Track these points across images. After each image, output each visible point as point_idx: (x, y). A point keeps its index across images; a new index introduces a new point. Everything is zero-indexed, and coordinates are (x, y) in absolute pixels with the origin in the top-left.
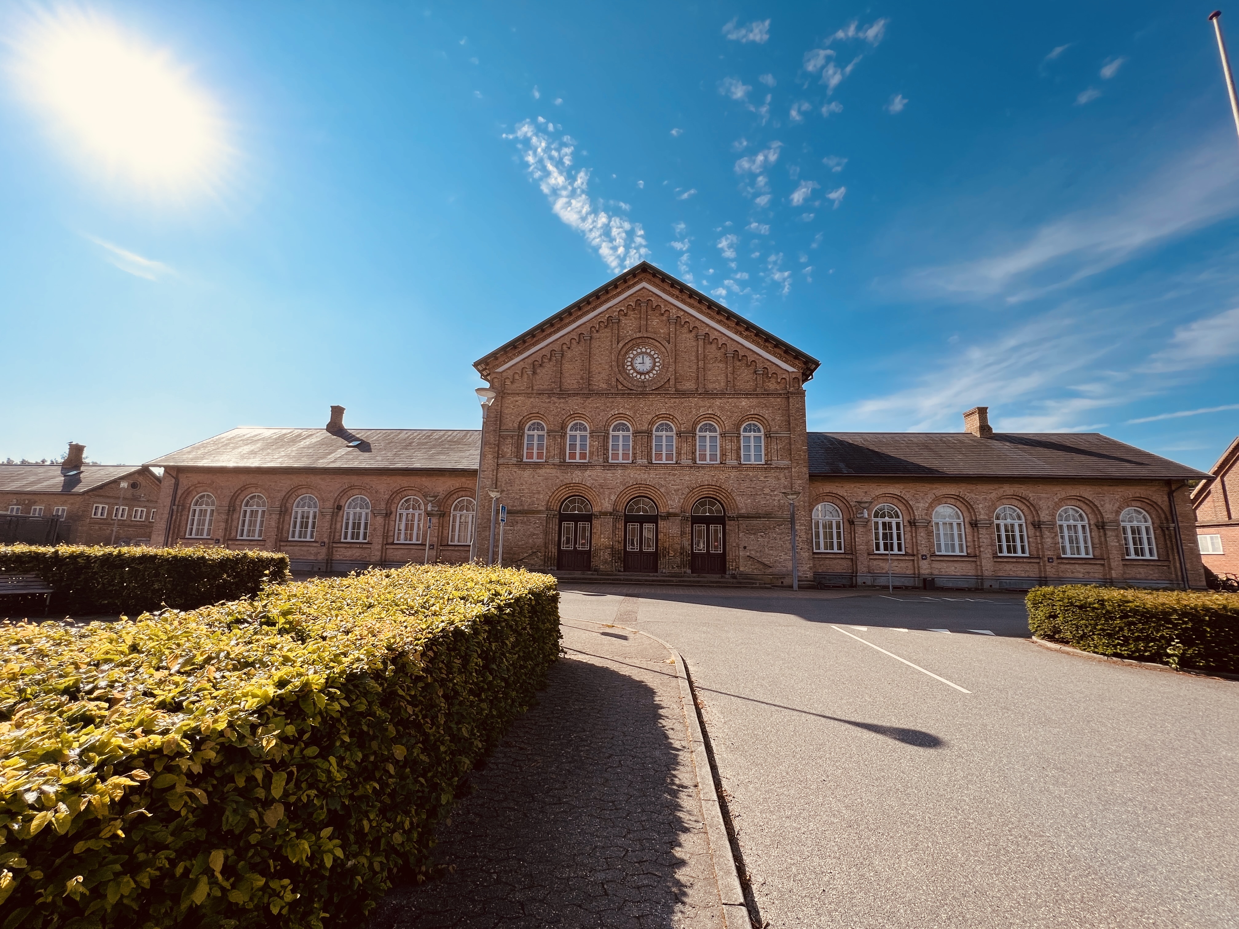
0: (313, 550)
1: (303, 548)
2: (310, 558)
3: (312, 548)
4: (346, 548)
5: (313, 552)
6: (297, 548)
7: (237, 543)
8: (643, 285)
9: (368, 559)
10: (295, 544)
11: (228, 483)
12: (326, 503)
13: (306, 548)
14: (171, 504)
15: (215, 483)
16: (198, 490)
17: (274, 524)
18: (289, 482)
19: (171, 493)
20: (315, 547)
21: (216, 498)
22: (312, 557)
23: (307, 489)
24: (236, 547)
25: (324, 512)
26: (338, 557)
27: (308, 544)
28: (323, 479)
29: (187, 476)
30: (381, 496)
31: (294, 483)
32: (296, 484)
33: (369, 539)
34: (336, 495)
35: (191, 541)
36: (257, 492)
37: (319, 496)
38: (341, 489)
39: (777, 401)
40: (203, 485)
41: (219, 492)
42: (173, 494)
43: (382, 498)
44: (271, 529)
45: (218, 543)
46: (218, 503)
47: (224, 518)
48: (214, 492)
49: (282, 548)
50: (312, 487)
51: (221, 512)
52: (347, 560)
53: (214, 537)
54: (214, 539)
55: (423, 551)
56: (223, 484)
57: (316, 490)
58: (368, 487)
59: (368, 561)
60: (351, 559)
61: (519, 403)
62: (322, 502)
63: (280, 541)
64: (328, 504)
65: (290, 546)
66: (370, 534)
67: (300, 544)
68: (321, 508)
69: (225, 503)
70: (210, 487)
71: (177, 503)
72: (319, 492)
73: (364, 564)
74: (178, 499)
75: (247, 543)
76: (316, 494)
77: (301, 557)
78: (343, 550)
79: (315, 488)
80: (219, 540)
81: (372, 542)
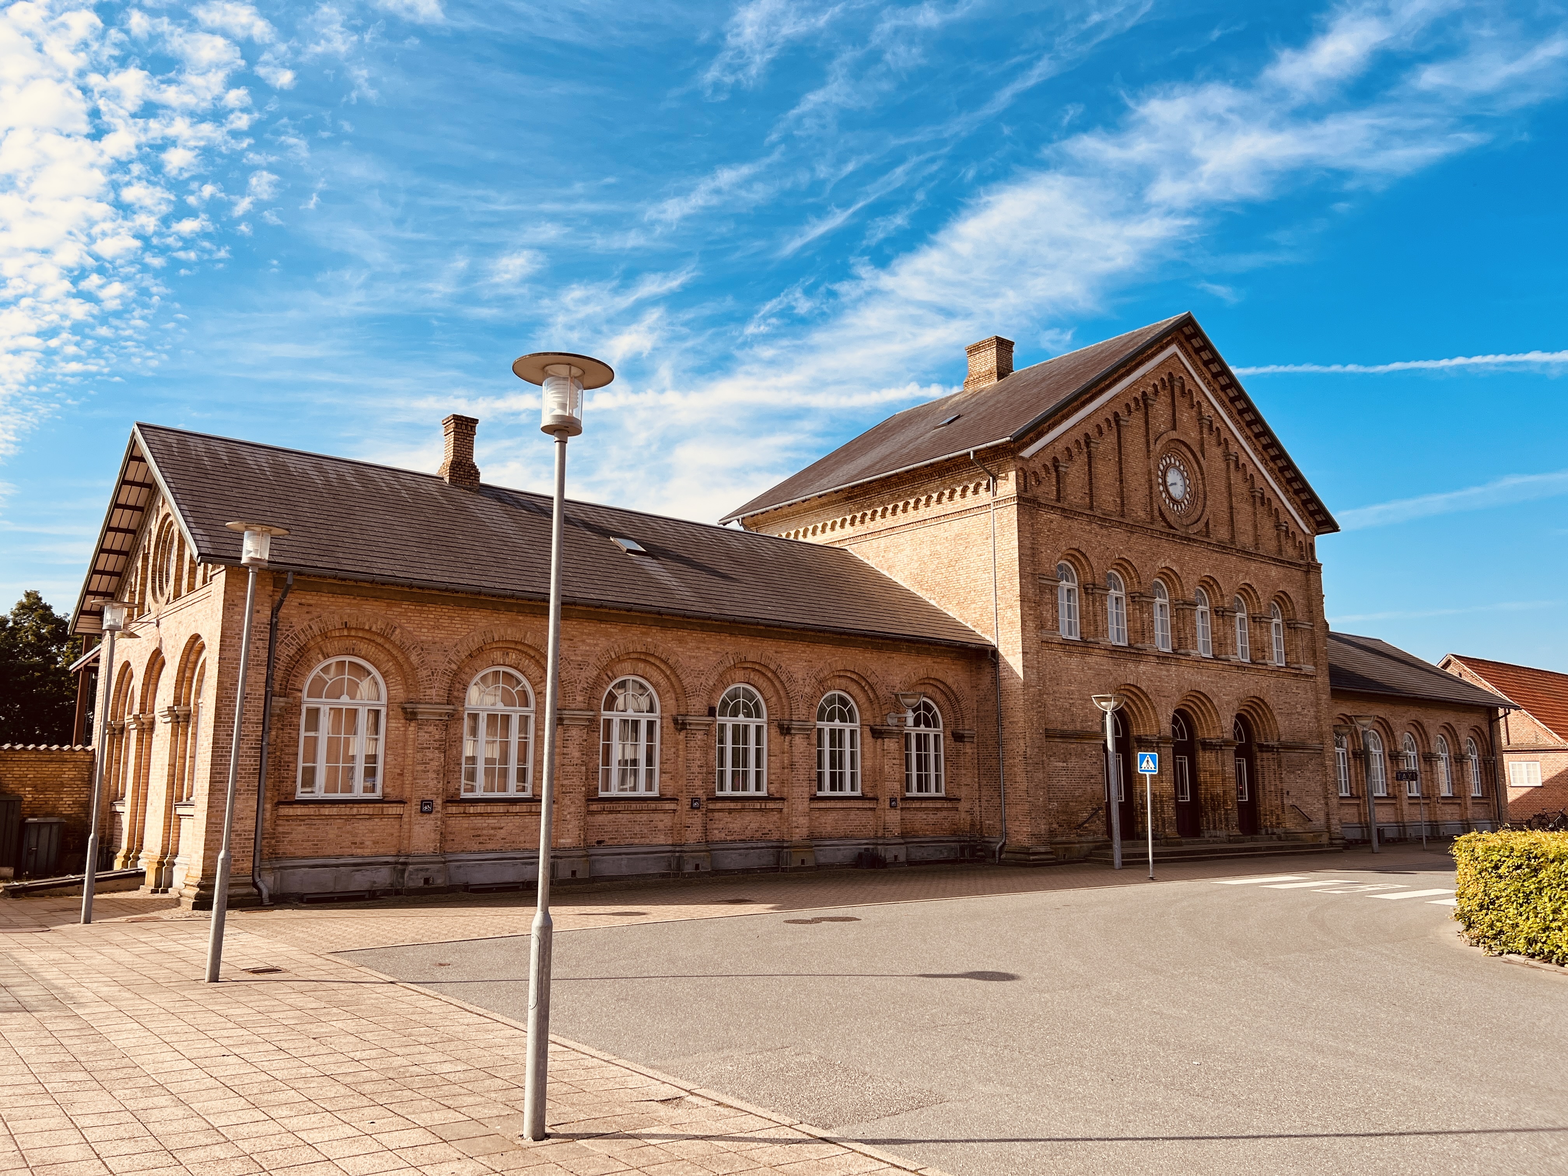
0: (664, 821)
1: (638, 817)
2: (655, 841)
3: (661, 816)
4: (730, 811)
5: (661, 826)
6: (623, 818)
7: (472, 810)
8: (1173, 349)
9: (775, 836)
10: (621, 806)
11: (440, 634)
12: (693, 701)
13: (645, 817)
14: (266, 692)
15: (398, 631)
16: (329, 647)
17: (577, 754)
18: (603, 643)
19: (264, 655)
20: (665, 811)
21: (385, 675)
22: (661, 839)
23: (634, 663)
24: (466, 823)
25: (690, 724)
26: (717, 835)
27: (653, 806)
28: (681, 641)
29: (303, 601)
30: (797, 688)
31: (616, 646)
32: (622, 648)
33: (773, 789)
34: (711, 683)
35: (326, 811)
36: (504, 665)
37: (663, 682)
38: (721, 669)
39: (1298, 575)
40: (353, 633)
41: (414, 658)
42: (269, 657)
43: (801, 693)
44: (571, 769)
45: (430, 812)
46: (407, 691)
47: (437, 737)
48: (382, 656)
49: (589, 818)
50: (652, 660)
51: (427, 720)
52: (735, 841)
53: (407, 794)
54: (410, 800)
55: (870, 813)
56: (425, 635)
57: (663, 667)
58: (773, 667)
59: (778, 841)
60: (743, 837)
61: (1054, 525)
62: (671, 699)
63: (588, 800)
64: (698, 704)
65: (611, 812)
66: (773, 777)
67: (634, 806)
68: (674, 713)
69: (435, 692)
70: (380, 640)
71: (277, 688)
72: (668, 673)
73: (772, 847)
74: (279, 674)
75: (501, 808)
76: (657, 676)
77: (637, 841)
78: (725, 817)
79: (662, 660)
80: (430, 803)
81: (785, 795)
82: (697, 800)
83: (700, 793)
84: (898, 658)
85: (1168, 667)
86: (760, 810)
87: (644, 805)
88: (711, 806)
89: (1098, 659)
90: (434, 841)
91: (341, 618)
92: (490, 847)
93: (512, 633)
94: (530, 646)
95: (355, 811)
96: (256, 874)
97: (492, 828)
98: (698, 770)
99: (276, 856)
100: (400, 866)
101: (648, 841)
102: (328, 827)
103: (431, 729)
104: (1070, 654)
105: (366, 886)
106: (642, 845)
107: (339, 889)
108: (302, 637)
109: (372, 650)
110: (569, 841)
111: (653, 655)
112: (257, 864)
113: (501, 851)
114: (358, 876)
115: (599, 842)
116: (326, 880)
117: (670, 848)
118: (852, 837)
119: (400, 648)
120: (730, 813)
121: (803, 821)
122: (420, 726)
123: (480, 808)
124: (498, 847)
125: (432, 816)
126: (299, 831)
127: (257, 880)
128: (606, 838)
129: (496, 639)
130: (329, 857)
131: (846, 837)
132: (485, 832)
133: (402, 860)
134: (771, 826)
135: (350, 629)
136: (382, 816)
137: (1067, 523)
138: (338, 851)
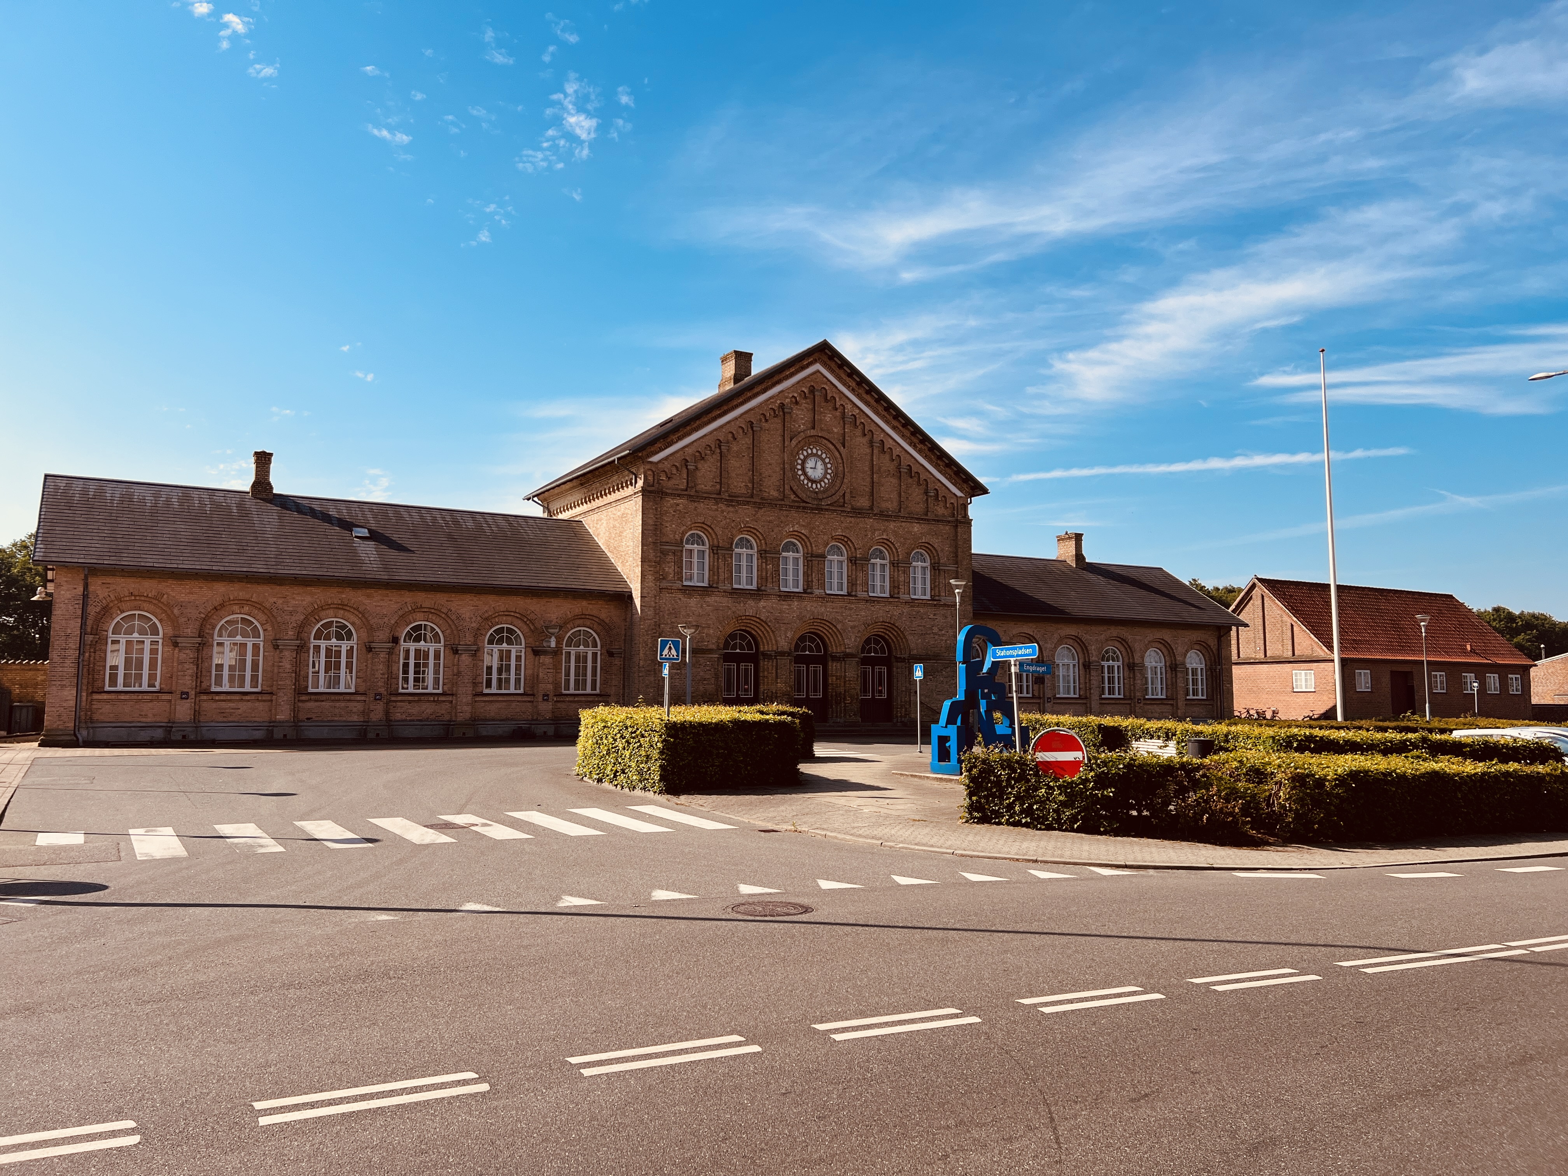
0: (356, 707)
1: (337, 704)
2: (350, 719)
3: (355, 704)
5: (355, 710)
6: (327, 705)
7: (217, 698)
8: (817, 367)
9: (447, 717)
10: (324, 697)
11: (192, 597)
12: (378, 634)
13: (343, 704)
14: (81, 632)
15: (165, 596)
16: (123, 606)
17: (289, 666)
18: (308, 599)
19: (79, 612)
20: (358, 701)
21: (161, 621)
22: (355, 718)
23: (336, 610)
24: (214, 705)
25: (374, 648)
26: (398, 716)
27: (348, 697)
28: (368, 596)
29: (104, 581)
30: (465, 624)
31: (318, 600)
32: (323, 602)
33: (446, 688)
34: (393, 622)
35: (122, 697)
36: (241, 613)
37: (357, 621)
38: (400, 613)
39: (947, 529)
40: (138, 598)
41: (176, 611)
42: (82, 614)
43: (467, 627)
44: (285, 675)
45: (187, 699)
46: (174, 630)
47: (192, 656)
48: (158, 611)
49: (300, 704)
50: (348, 608)
51: (185, 647)
52: (413, 720)
53: (174, 688)
54: (176, 691)
55: (529, 704)
56: (183, 598)
57: (356, 612)
58: (445, 610)
59: (448, 721)
60: (420, 718)
61: (681, 507)
62: (364, 632)
63: (298, 694)
64: (383, 635)
65: (316, 701)
66: (446, 681)
67: (333, 697)
68: (366, 641)
69: (190, 630)
70: (154, 601)
71: (89, 630)
72: (360, 616)
73: (443, 725)
74: (89, 622)
75: (237, 697)
76: (353, 618)
77: (336, 719)
78: (406, 705)
79: (354, 609)
80: (187, 693)
81: (454, 692)
82: (380, 694)
83: (382, 690)
84: (555, 602)
85: (790, 602)
86: (434, 701)
87: (341, 697)
88: (393, 699)
89: (718, 599)
90: (190, 714)
91: (128, 590)
92: (230, 719)
93: (242, 595)
94: (256, 602)
95: (140, 697)
96: (77, 729)
97: (232, 709)
98: (381, 676)
99: (92, 721)
100: (168, 729)
101: (344, 719)
102: (124, 706)
103: (187, 652)
104: (690, 596)
105: (148, 739)
106: (339, 721)
107: (130, 739)
108: (104, 601)
109: (152, 607)
110: (283, 717)
111: (346, 605)
112: (77, 724)
113: (238, 722)
114: (142, 733)
115: (307, 719)
116: (123, 734)
117: (362, 723)
118: (512, 720)
119: (168, 605)
120: (409, 703)
121: (468, 709)
122: (180, 651)
123: (222, 697)
124: (236, 719)
125: (188, 701)
126: (107, 708)
127: (77, 732)
128: (313, 716)
129: (232, 598)
130: (125, 722)
131: (507, 719)
132: (227, 711)
133: (169, 725)
134: (443, 712)
135: (135, 596)
136: (158, 700)
137: (692, 506)
138: (130, 720)
